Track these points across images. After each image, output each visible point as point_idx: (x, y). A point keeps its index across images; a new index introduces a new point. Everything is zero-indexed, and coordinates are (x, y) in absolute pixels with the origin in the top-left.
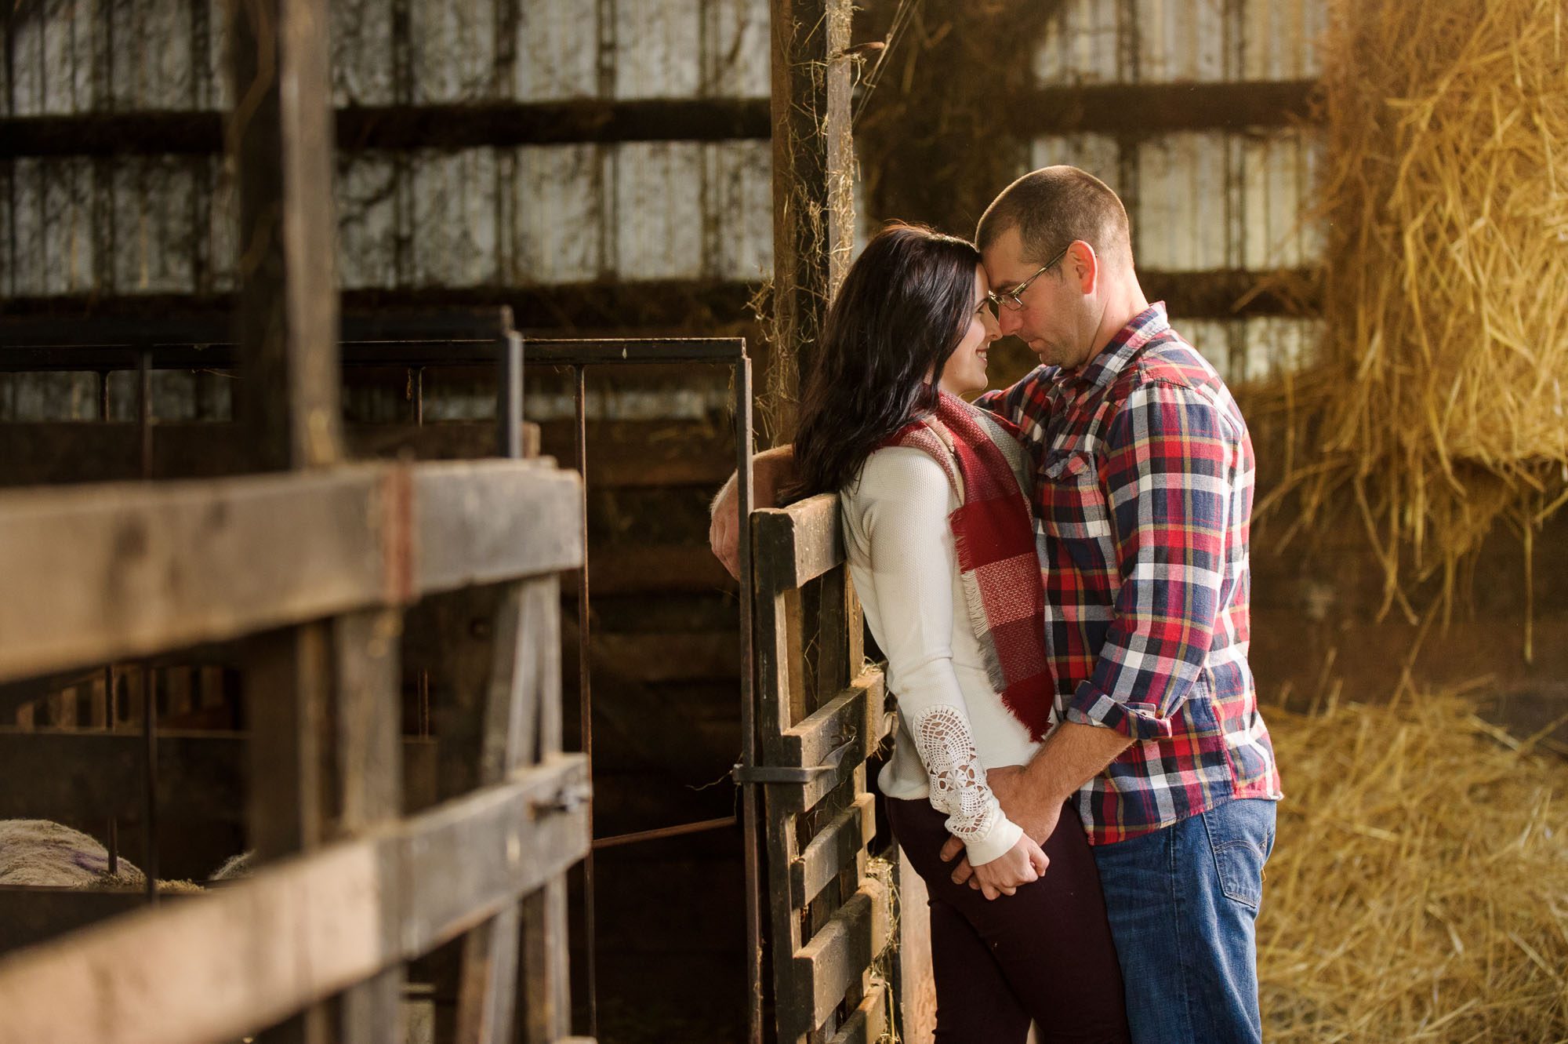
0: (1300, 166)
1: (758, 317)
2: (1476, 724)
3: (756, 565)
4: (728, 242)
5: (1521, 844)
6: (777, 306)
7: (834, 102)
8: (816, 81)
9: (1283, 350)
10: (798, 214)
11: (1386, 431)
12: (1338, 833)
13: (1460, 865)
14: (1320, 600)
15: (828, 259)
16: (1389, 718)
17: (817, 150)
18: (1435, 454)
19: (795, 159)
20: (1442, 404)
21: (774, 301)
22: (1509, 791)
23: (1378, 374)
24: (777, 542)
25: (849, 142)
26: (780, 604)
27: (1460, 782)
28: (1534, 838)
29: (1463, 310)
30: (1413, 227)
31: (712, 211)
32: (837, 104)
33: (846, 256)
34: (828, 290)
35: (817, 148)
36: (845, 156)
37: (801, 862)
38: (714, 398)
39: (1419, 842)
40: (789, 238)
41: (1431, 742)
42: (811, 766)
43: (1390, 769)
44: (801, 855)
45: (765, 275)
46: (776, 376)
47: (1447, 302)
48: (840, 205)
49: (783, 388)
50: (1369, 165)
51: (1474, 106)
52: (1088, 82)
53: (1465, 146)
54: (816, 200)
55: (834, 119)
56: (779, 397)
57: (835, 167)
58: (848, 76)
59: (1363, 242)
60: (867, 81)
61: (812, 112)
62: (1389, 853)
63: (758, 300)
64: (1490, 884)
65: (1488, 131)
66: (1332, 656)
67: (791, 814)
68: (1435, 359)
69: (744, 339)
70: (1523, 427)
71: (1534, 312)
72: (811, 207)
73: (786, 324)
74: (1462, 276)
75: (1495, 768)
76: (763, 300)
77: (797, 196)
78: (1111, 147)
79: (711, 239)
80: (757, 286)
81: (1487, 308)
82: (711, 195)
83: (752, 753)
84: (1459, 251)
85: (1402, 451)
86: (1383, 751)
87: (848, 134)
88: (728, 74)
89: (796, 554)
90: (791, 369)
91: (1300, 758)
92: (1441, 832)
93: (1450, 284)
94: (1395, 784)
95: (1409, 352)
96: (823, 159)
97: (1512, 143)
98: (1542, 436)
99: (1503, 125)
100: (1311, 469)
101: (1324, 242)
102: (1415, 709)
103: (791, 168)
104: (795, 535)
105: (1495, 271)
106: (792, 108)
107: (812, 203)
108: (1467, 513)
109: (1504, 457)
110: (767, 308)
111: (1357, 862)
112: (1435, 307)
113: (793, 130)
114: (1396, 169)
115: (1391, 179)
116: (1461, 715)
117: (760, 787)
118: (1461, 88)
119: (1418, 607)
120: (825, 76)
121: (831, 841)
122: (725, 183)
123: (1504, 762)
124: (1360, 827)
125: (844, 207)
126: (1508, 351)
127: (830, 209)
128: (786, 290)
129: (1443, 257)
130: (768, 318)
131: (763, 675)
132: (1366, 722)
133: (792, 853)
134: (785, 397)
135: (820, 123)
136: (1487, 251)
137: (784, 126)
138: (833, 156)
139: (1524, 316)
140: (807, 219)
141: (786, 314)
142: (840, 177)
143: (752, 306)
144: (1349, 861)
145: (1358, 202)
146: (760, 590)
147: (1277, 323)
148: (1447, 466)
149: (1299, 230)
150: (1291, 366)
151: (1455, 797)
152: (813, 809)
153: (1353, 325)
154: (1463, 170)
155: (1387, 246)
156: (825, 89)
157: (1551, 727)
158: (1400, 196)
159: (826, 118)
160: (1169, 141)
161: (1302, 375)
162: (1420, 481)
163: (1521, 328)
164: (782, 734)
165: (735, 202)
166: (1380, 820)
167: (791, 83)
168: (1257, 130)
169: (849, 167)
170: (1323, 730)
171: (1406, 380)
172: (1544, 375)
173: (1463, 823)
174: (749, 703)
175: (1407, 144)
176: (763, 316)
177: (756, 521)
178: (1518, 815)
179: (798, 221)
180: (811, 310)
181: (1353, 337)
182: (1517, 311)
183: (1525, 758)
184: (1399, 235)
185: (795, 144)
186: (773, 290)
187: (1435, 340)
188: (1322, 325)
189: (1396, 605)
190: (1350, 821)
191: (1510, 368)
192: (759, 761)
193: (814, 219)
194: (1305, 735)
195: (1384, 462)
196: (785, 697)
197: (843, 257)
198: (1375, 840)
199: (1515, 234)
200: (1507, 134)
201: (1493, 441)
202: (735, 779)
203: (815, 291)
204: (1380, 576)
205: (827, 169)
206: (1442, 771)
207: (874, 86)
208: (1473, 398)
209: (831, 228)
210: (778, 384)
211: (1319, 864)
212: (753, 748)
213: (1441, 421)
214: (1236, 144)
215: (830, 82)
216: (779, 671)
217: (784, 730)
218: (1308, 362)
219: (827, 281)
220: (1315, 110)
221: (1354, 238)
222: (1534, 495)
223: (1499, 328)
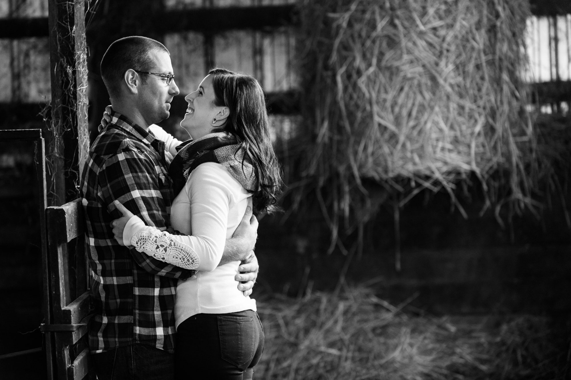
0: (288, 45)
1: (44, 119)
2: (374, 300)
3: (49, 233)
4: (24, 85)
5: (396, 354)
6: (53, 114)
7: (78, 20)
8: (69, 11)
9: (282, 130)
10: (62, 72)
11: (331, 166)
12: (313, 351)
13: (369, 364)
14: (301, 245)
15: (76, 92)
16: (335, 299)
17: (70, 42)
18: (352, 176)
19: (60, 47)
20: (356, 153)
21: (52, 112)
22: (391, 330)
23: (326, 140)
24: (58, 222)
25: (85, 38)
26: (60, 251)
27: (368, 326)
28: (403, 351)
29: (364, 110)
30: (341, 71)
31: (16, 70)
32: (79, 21)
33: (84, 91)
34: (76, 106)
35: (70, 41)
36: (83, 45)
37: (72, 367)
38: (19, 158)
39: (350, 355)
40: (58, 82)
41: (354, 309)
42: (75, 324)
43: (336, 322)
44: (71, 364)
45: (47, 100)
46: (53, 146)
47: (357, 106)
48: (81, 67)
49: (57, 152)
50: (320, 44)
51: (368, 16)
52: (190, 8)
53: (364, 34)
54: (70, 65)
55: (78, 28)
56: (55, 156)
57: (78, 50)
58: (83, 8)
59: (318, 79)
60: (92, 10)
61: (68, 25)
62: (336, 360)
63: (44, 111)
64: (383, 373)
65: (374, 27)
66: (308, 270)
67: (67, 346)
68: (353, 133)
69: (41, 129)
70: (393, 163)
71: (397, 109)
72: (68, 69)
73: (58, 122)
74: (364, 95)
75: (384, 319)
76: (46, 111)
77: (61, 63)
78: (200, 38)
79: (16, 84)
80: (43, 105)
81: (376, 109)
82: (16, 63)
83: (49, 318)
84: (362, 82)
85: (338, 175)
86: (332, 313)
87: (84, 35)
88: (22, 7)
89: (67, 227)
90: (60, 143)
91: (294, 318)
92: (360, 350)
93: (358, 97)
94: (338, 328)
95: (340, 129)
96: (73, 46)
97: (385, 32)
98: (402, 167)
99: (381, 24)
100: (296, 184)
101: (299, 79)
102: (347, 294)
103: (58, 51)
104: (66, 218)
105: (379, 92)
106: (58, 23)
107: (68, 66)
108: (369, 203)
109: (384, 176)
110: (48, 115)
111: (322, 365)
112: (352, 108)
113: (59, 33)
114: (331, 45)
115: (330, 50)
116: (367, 296)
117: (52, 333)
118: (361, 7)
119: (347, 247)
120: (73, 8)
121: (84, 358)
122: (22, 58)
123: (388, 317)
124: (323, 348)
125: (83, 68)
126: (386, 128)
127: (77, 69)
128: (57, 107)
129: (355, 86)
130: (49, 120)
131: (53, 283)
132: (324, 300)
133: (68, 363)
134: (57, 156)
135: (72, 30)
136: (375, 82)
137: (54, 32)
138: (78, 44)
139: (393, 111)
140: (66, 74)
141: (57, 117)
142: (81, 54)
143: (41, 114)
144: (318, 365)
145: (315, 61)
146: (51, 244)
147: (279, 117)
148: (358, 181)
149: (288, 75)
150: (286, 137)
151: (365, 333)
152: (76, 344)
153: (314, 117)
154: (363, 45)
155: (329, 81)
156: (73, 15)
157: (409, 300)
158: (334, 57)
159: (74, 27)
160: (228, 34)
161: (291, 141)
162: (347, 188)
163: (391, 117)
164: (62, 309)
165: (27, 66)
166: (332, 345)
167: (58, 12)
168: (268, 28)
169: (85, 50)
170: (304, 305)
171: (339, 142)
172: (402, 138)
173: (370, 345)
174: (47, 295)
175: (337, 34)
176: (47, 119)
177: (48, 212)
178: (395, 341)
179: (62, 76)
180: (69, 116)
181: (314, 122)
182: (390, 110)
183: (397, 315)
184: (334, 76)
185: (60, 40)
186: (50, 107)
187: (352, 124)
188: (300, 118)
189: (337, 246)
190: (318, 346)
191: (386, 136)
192: (52, 322)
193: (69, 74)
194: (296, 307)
195: (330, 181)
196: (63, 292)
197: (83, 91)
198: (329, 354)
199: (387, 74)
200: (383, 29)
201: (380, 169)
202: (41, 330)
203: (71, 107)
204: (329, 233)
205: (75, 51)
206: (360, 321)
207: (95, 13)
208: (370, 149)
209: (77, 78)
210: (54, 150)
211: (304, 366)
212: (49, 316)
213: (355, 160)
214: (258, 36)
215: (75, 11)
216: (60, 281)
217: (63, 307)
218: (294, 135)
219: (76, 102)
220: (295, 19)
221: (314, 77)
222: (399, 194)
223: (382, 118)
